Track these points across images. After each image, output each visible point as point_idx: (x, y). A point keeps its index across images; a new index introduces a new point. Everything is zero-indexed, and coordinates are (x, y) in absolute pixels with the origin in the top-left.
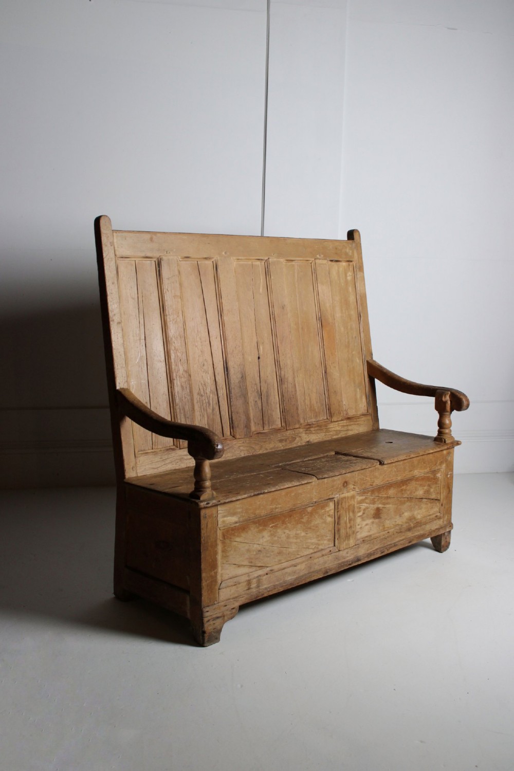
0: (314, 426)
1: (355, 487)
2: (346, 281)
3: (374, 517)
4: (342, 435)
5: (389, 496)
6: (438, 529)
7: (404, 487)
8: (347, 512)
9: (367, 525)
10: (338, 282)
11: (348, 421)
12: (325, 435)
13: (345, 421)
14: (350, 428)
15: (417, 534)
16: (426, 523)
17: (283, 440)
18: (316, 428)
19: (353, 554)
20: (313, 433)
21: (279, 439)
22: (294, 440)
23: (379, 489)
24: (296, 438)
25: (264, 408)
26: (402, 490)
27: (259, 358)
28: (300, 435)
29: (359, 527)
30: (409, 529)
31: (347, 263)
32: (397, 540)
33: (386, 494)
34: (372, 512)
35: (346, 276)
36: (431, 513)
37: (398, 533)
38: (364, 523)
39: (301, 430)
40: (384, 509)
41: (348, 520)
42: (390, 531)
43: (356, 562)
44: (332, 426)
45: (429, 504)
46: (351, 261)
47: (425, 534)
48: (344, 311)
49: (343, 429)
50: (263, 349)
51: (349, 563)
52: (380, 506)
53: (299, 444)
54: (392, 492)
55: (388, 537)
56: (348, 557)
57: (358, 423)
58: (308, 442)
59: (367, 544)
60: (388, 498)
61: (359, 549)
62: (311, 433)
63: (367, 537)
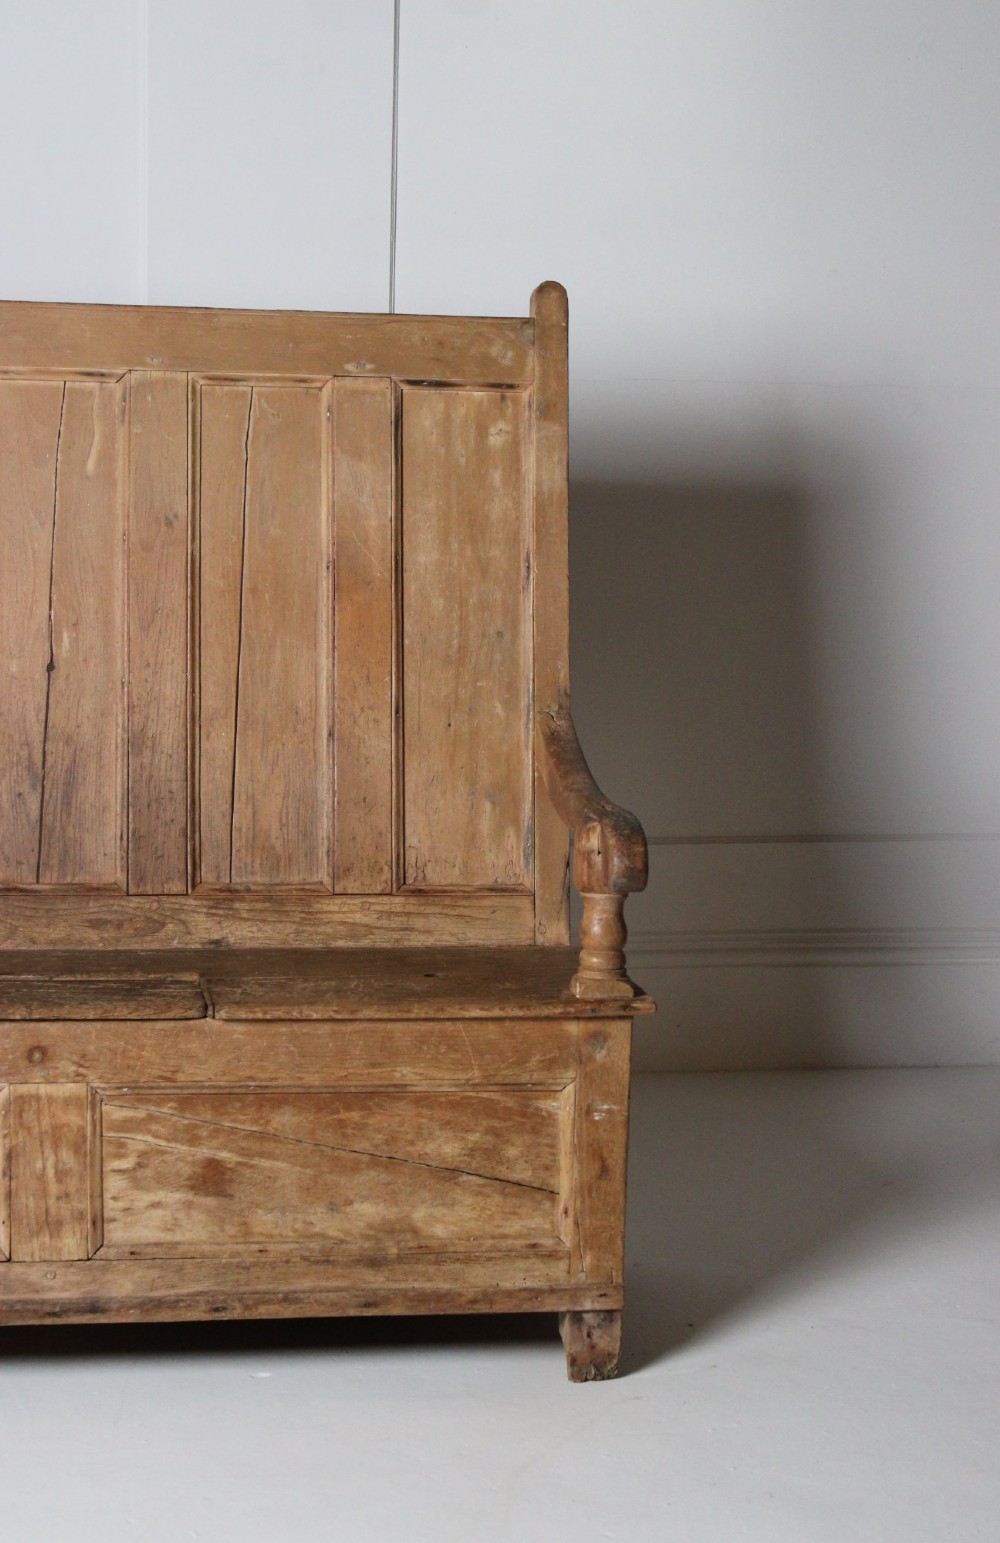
0: (248, 896)
1: (81, 1070)
2: (482, 452)
3: (193, 1188)
4: (381, 941)
5: (270, 1129)
6: (536, 1293)
7: (355, 1116)
8: (48, 1144)
9: (156, 1205)
10: (443, 451)
11: (412, 900)
12: (297, 933)
13: (398, 900)
14: (419, 923)
15: (416, 1285)
16: (468, 1259)
17: (107, 922)
18: (259, 906)
19: (78, 1284)
20: (242, 919)
21: (93, 917)
22: (157, 930)
23: (221, 1099)
24: (163, 925)
25: (48, 819)
26: (342, 1124)
27: (51, 667)
28: (183, 916)
29: (120, 1204)
30: (374, 1262)
31: (495, 394)
32: (306, 1284)
33: (255, 1122)
34: (186, 1170)
35: (482, 432)
36: (507, 1230)
37: (317, 1262)
38: (144, 1198)
39: (192, 902)
40: (248, 1172)
41: (51, 1173)
42: (271, 1247)
43: (79, 1311)
44: (326, 908)
45: (498, 1198)
46: (511, 387)
47: (460, 1295)
48: (455, 546)
49: (384, 922)
50: (74, 641)
51: (47, 1309)
52: (224, 1155)
53: (175, 944)
54: (284, 1120)
55: (255, 1265)
56: (51, 1289)
57: (458, 911)
58: (217, 942)
59: (149, 1268)
60: (262, 1137)
61: (109, 1277)
62: (235, 916)
63: (157, 1245)
